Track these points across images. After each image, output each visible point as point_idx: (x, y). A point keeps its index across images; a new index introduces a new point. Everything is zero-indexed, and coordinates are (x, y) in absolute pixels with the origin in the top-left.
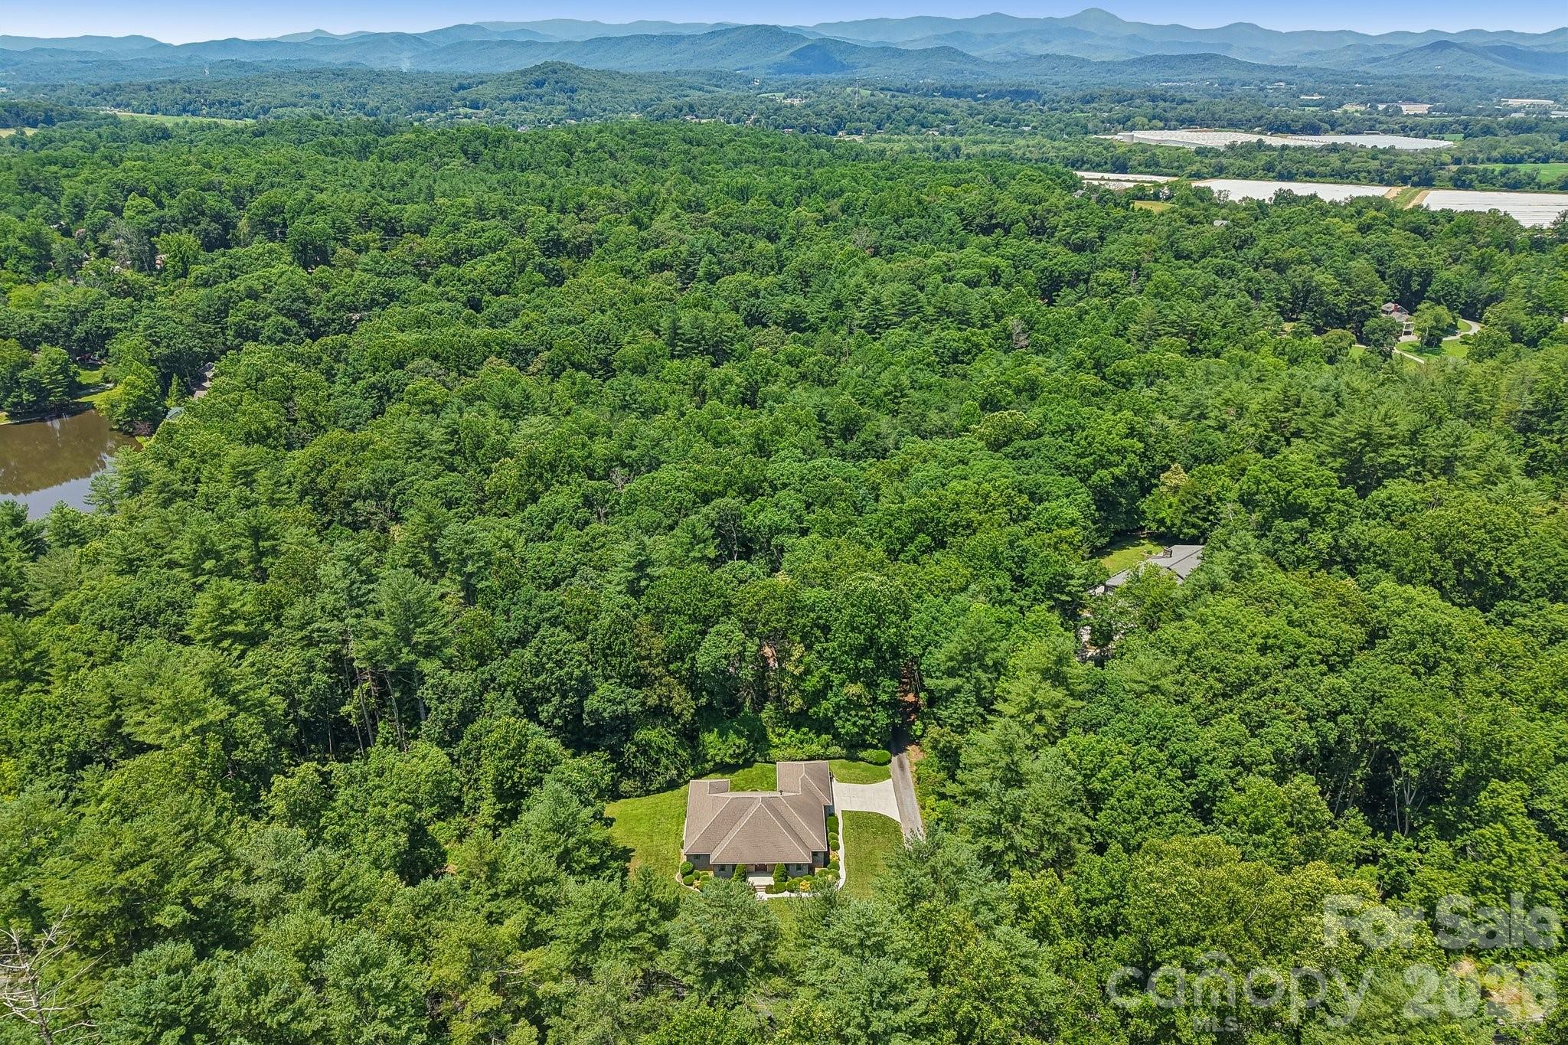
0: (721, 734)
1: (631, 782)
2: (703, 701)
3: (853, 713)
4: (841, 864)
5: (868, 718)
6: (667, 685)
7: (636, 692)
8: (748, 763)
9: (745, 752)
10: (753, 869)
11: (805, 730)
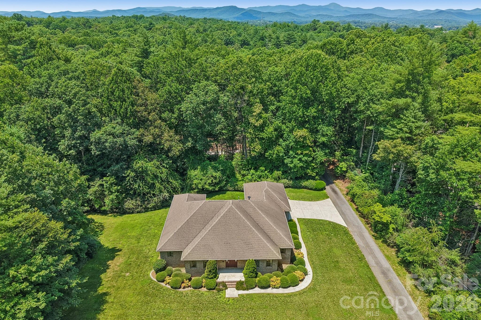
0: (202, 170)
1: (133, 202)
2: (189, 144)
3: (299, 152)
4: (306, 259)
5: (310, 156)
6: (160, 128)
7: (133, 130)
8: (222, 191)
9: (220, 182)
10: (223, 265)
11: (262, 168)
